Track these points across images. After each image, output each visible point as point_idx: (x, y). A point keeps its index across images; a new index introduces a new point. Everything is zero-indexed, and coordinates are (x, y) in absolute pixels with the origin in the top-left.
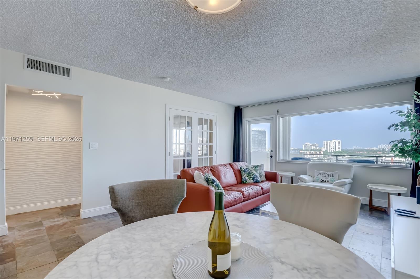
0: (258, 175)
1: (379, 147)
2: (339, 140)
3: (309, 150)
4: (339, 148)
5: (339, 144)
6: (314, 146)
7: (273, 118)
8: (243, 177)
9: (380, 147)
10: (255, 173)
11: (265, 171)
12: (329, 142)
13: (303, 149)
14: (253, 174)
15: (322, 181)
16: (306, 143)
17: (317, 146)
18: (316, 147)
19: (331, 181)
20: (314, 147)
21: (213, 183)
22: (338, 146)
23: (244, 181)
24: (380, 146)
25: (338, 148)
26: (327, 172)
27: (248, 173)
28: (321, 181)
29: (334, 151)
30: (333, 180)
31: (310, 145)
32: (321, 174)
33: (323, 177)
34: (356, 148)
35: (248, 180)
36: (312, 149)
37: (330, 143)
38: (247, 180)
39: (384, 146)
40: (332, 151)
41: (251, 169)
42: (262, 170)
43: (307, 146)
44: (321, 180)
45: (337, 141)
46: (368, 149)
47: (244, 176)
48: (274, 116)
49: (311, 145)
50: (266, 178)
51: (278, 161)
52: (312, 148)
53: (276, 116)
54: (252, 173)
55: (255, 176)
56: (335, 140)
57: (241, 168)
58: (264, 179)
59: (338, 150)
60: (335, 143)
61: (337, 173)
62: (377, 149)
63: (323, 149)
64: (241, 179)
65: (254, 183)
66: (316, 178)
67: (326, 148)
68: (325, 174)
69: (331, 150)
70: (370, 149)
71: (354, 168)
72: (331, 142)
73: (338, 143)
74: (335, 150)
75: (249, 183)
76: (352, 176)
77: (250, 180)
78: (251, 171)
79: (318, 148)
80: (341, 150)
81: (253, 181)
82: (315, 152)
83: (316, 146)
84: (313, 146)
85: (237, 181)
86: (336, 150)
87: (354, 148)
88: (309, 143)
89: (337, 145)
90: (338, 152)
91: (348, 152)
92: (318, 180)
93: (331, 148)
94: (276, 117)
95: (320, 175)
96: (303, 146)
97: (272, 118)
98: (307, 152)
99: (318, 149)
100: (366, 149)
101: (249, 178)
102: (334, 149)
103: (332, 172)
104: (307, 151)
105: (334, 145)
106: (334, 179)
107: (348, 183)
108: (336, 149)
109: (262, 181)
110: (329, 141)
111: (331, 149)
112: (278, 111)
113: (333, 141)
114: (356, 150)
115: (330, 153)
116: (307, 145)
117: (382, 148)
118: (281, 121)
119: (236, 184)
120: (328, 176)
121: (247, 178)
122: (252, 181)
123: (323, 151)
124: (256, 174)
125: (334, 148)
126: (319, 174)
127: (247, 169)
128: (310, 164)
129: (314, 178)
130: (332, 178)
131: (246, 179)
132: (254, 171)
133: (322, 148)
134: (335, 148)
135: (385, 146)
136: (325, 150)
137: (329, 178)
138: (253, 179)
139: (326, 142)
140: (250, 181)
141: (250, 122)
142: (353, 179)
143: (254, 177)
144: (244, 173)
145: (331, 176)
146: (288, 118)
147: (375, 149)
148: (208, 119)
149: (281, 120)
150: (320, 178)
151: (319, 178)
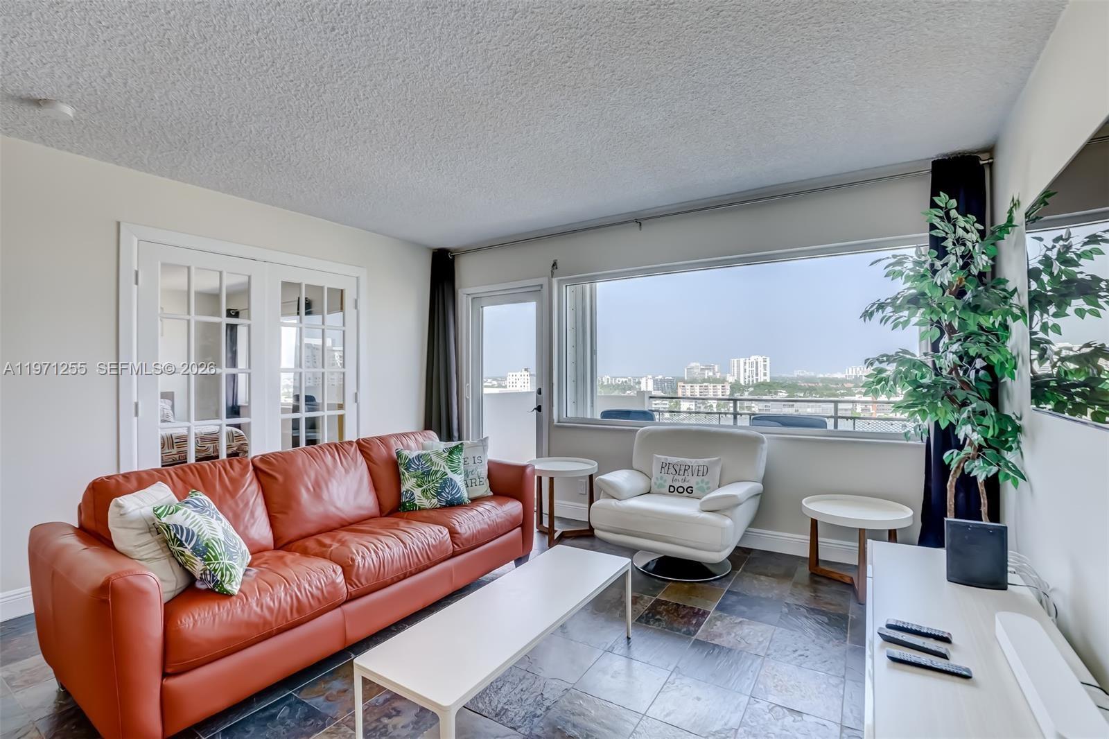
0: (459, 479)
1: (848, 373)
2: (764, 357)
3: (700, 381)
4: (765, 375)
5: (765, 366)
6: (710, 369)
7: (541, 286)
8: (403, 489)
9: (850, 373)
10: (448, 471)
11: (490, 462)
12: (742, 360)
13: (686, 378)
14: (438, 475)
15: (672, 489)
16: (693, 364)
17: (716, 370)
18: (714, 373)
19: (698, 489)
20: (711, 374)
21: (181, 545)
22: (763, 371)
23: (405, 503)
24: (850, 369)
25: (762, 374)
26: (687, 461)
27: (423, 474)
28: (670, 491)
29: (755, 382)
30: (705, 486)
31: (702, 369)
32: (671, 466)
33: (677, 477)
34: (801, 374)
35: (421, 500)
36: (706, 377)
37: (745, 363)
38: (417, 498)
39: (858, 369)
40: (751, 383)
41: (434, 459)
42: (477, 461)
43: (695, 371)
44: (670, 486)
45: (760, 359)
46: (826, 376)
47: (409, 484)
48: (544, 281)
49: (702, 367)
50: (492, 487)
51: (559, 422)
52: (706, 375)
53: (549, 279)
54: (436, 472)
55: (446, 482)
56: (756, 357)
57: (398, 454)
58: (484, 489)
59: (762, 381)
60: (757, 363)
61: (716, 463)
62: (844, 376)
63: (731, 379)
64: (400, 495)
65: (443, 507)
66: (657, 478)
67: (736, 374)
68: (683, 468)
69: (747, 380)
70: (831, 376)
71: (765, 445)
72: (747, 361)
73: (762, 363)
74: (757, 379)
75: (424, 509)
76: (761, 473)
77: (427, 498)
78: (432, 464)
79: (718, 375)
80: (768, 381)
81: (439, 501)
82: (712, 385)
83: (714, 369)
84: (707, 371)
85: (380, 504)
86: (759, 381)
87: (798, 375)
88: (698, 364)
89: (761, 369)
90: (763, 384)
91: (784, 385)
92: (661, 486)
93: (747, 374)
94: (549, 282)
95: (667, 468)
96: (686, 370)
97: (539, 288)
98: (695, 385)
99: (718, 377)
100: (821, 376)
101: (423, 492)
102: (755, 377)
103: (702, 461)
104: (695, 383)
105: (754, 369)
106: (707, 483)
107: (745, 499)
108: (759, 377)
109: (476, 501)
110: (744, 359)
111: (747, 377)
112: (555, 265)
113: (753, 358)
114: (802, 378)
115: (745, 386)
116: (693, 368)
117: (854, 374)
118: (566, 296)
119: (371, 518)
120: (690, 474)
121: (417, 492)
122: (436, 500)
123: (731, 383)
124: (450, 475)
125: (754, 375)
126: (664, 465)
127: (419, 457)
128: (644, 432)
129: (651, 479)
130: (702, 481)
131: (413, 494)
132: (444, 464)
133: (728, 375)
134: (757, 375)
135: (860, 370)
136: (734, 381)
137: (693, 481)
138: (439, 494)
139: (735, 360)
140: (426, 503)
141: (477, 299)
142: (764, 481)
143: (443, 488)
144: (407, 474)
145: (701, 473)
146: (588, 285)
147: (839, 376)
148: (322, 288)
149: (569, 293)
150: (669, 480)
151: (665, 481)
